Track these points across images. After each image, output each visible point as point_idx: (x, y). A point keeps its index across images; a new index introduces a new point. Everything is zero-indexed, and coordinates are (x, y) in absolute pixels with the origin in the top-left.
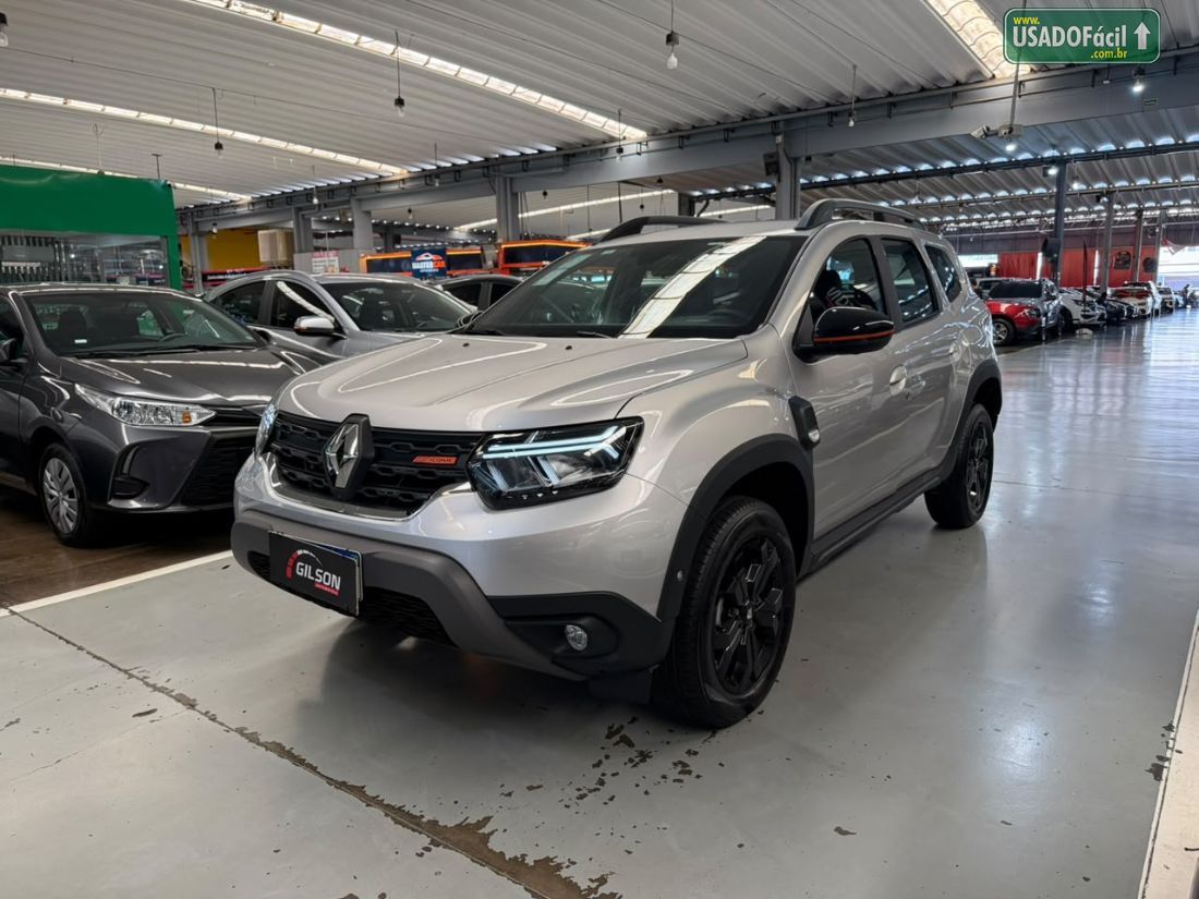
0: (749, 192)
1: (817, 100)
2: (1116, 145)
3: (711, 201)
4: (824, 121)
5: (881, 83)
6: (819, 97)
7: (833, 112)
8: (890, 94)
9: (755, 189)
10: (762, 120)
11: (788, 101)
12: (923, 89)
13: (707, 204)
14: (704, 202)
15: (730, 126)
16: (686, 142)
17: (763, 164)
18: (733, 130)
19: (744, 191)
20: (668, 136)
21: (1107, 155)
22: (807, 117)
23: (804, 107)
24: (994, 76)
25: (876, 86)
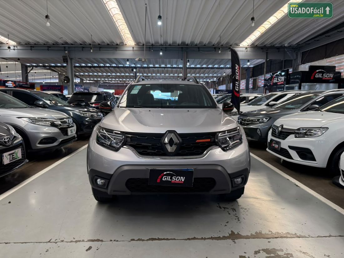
0: (48, 66)
1: (78, 42)
2: (148, 65)
3: (34, 68)
4: (81, 49)
5: (97, 41)
6: (79, 41)
7: (84, 47)
8: (99, 44)
9: (50, 66)
10: (60, 46)
11: (69, 41)
12: (108, 45)
13: (33, 68)
14: (32, 68)
15: (49, 46)
16: (33, 48)
17: (62, 59)
18: (50, 47)
19: (46, 66)
20: (25, 45)
21: (145, 68)
22: (75, 47)
23: (73, 44)
24: (126, 44)
25: (96, 42)
